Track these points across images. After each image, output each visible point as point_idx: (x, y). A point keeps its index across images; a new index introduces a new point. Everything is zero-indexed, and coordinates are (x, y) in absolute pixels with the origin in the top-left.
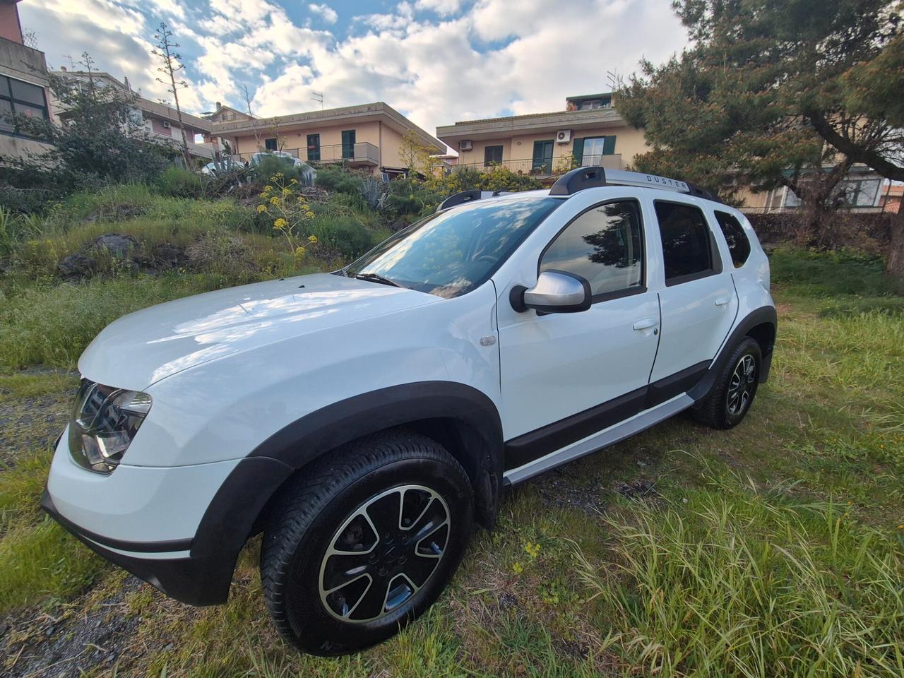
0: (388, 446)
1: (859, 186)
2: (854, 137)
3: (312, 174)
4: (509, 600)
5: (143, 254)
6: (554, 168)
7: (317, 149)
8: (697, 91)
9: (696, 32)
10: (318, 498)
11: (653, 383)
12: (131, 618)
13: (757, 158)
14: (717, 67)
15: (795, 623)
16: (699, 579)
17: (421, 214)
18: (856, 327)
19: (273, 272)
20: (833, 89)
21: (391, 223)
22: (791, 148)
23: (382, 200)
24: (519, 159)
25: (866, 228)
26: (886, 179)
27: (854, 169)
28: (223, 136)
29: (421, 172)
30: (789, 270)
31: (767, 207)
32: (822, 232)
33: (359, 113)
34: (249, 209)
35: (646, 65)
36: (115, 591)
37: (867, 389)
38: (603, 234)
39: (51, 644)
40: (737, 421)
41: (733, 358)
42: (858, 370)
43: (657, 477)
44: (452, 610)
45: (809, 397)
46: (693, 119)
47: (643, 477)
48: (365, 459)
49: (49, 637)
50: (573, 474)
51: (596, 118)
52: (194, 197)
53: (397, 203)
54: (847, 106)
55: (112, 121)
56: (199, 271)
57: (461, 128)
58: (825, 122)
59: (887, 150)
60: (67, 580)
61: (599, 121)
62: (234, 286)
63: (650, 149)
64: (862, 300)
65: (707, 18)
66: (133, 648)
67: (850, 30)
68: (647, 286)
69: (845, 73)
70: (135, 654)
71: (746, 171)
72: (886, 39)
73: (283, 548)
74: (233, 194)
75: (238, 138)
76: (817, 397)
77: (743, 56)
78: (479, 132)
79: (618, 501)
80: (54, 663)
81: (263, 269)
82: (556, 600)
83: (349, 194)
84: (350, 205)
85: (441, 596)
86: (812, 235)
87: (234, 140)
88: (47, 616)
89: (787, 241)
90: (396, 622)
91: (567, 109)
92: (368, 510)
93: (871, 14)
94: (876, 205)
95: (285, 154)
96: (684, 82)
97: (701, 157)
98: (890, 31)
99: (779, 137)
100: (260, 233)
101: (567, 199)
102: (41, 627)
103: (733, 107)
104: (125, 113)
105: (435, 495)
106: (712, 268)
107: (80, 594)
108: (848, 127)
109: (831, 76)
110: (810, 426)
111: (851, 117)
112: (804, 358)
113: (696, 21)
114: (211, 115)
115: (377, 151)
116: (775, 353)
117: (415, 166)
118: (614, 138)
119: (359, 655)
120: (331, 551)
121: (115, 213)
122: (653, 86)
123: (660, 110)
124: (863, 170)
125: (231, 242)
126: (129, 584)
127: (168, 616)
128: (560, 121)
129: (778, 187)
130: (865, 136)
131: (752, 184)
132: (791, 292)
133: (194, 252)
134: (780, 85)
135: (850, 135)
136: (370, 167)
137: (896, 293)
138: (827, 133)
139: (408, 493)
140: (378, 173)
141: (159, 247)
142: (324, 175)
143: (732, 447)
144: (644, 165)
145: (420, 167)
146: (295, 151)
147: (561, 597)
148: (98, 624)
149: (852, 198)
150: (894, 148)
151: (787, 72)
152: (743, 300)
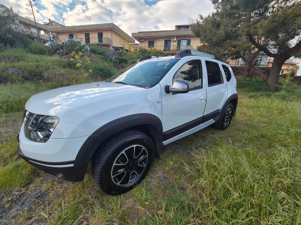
0: (130, 133)
1: (261, 59)
2: (261, 43)
3: (88, 47)
4: (164, 178)
5: (26, 75)
6: (171, 49)
7: (89, 39)
8: (216, 26)
9: (216, 6)
10: (111, 148)
11: (204, 116)
12: (46, 191)
13: (233, 49)
14: (222, 19)
15: (241, 176)
16: (217, 167)
17: (128, 63)
18: (259, 101)
19: (76, 82)
20: (255, 28)
21: (117, 66)
22: (243, 46)
23: (113, 58)
24: (160, 45)
25: (263, 71)
26: (269, 57)
27: (260, 54)
28: (52, 32)
29: (127, 49)
30: (241, 84)
31: (235, 64)
32: (251, 73)
33: (104, 26)
34: (65, 59)
35: (201, 16)
36: (38, 184)
37: (261, 118)
38: (187, 71)
39: (20, 200)
40: (226, 127)
41: (226, 109)
42: (259, 113)
43: (205, 143)
44: (148, 181)
45: (246, 120)
46: (215, 35)
47: (201, 144)
48: (124, 137)
49: (19, 198)
50: (181, 144)
51: (185, 33)
52: (43, 54)
53: (119, 59)
54: (259, 34)
55: (8, 24)
56: (48, 81)
57: (140, 34)
58: (253, 38)
59: (269, 48)
60: (21, 182)
61: (186, 34)
62: (62, 87)
63: (202, 44)
64: (261, 93)
65: (220, 2)
66: (49, 199)
67: (261, 9)
68: (203, 87)
69: (259, 23)
70: (50, 201)
71: (230, 53)
72: (271, 13)
73: (101, 163)
74: (58, 54)
75: (58, 33)
76: (248, 120)
77: (230, 15)
78: (146, 35)
79: (194, 150)
80: (22, 205)
81: (72, 81)
82: (178, 177)
83: (102, 55)
84: (103, 59)
85: (145, 178)
86: (248, 74)
87: (57, 33)
88: (16, 193)
89: (241, 75)
90: (133, 185)
91: (175, 29)
92: (125, 152)
93: (267, 5)
94: (266, 65)
95: (77, 40)
96: (213, 23)
97: (217, 48)
98: (272, 11)
99: (240, 42)
100: (70, 68)
101: (180, 59)
102: (15, 196)
103: (227, 32)
104: (13, 21)
105: (144, 148)
106: (221, 82)
107: (27, 185)
108: (259, 40)
109: (255, 24)
110: (246, 128)
111: (260, 37)
112: (245, 110)
113: (216, 3)
114: (47, 23)
115: (111, 40)
116: (237, 108)
117: (125, 46)
118: (190, 40)
119: (122, 195)
120: (115, 164)
121: (12, 59)
122: (203, 23)
123: (205, 32)
124: (263, 54)
125: (59, 71)
126: (43, 182)
127: (58, 190)
128: (173, 33)
129: (239, 58)
130: (264, 43)
131: (231, 57)
132: (242, 91)
133: (46, 75)
134: (241, 26)
135: (260, 43)
136: (108, 46)
137: (270, 91)
138: (253, 42)
139: (136, 147)
140: (111, 48)
141: (32, 72)
142: (93, 48)
143: (225, 135)
144: (200, 49)
145: (126, 47)
146: (81, 38)
147: (179, 176)
148: (35, 193)
149: (259, 62)
150: (271, 47)
151: (243, 22)
152: (229, 91)
